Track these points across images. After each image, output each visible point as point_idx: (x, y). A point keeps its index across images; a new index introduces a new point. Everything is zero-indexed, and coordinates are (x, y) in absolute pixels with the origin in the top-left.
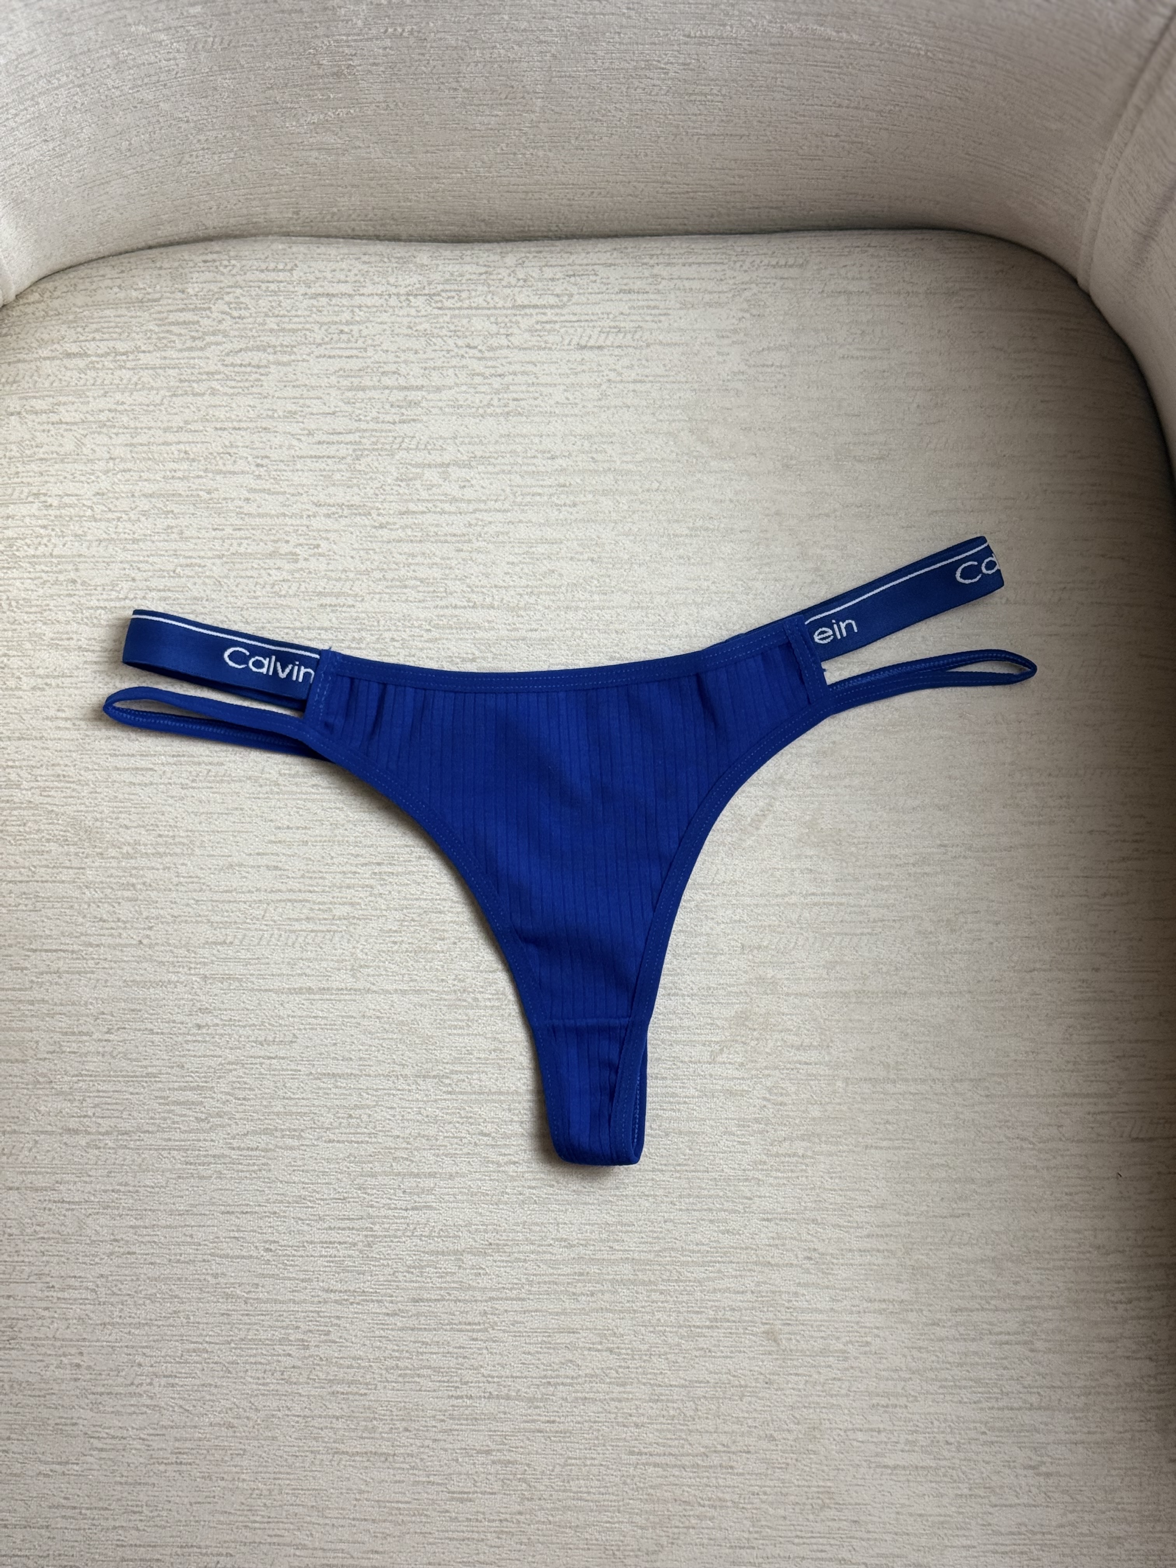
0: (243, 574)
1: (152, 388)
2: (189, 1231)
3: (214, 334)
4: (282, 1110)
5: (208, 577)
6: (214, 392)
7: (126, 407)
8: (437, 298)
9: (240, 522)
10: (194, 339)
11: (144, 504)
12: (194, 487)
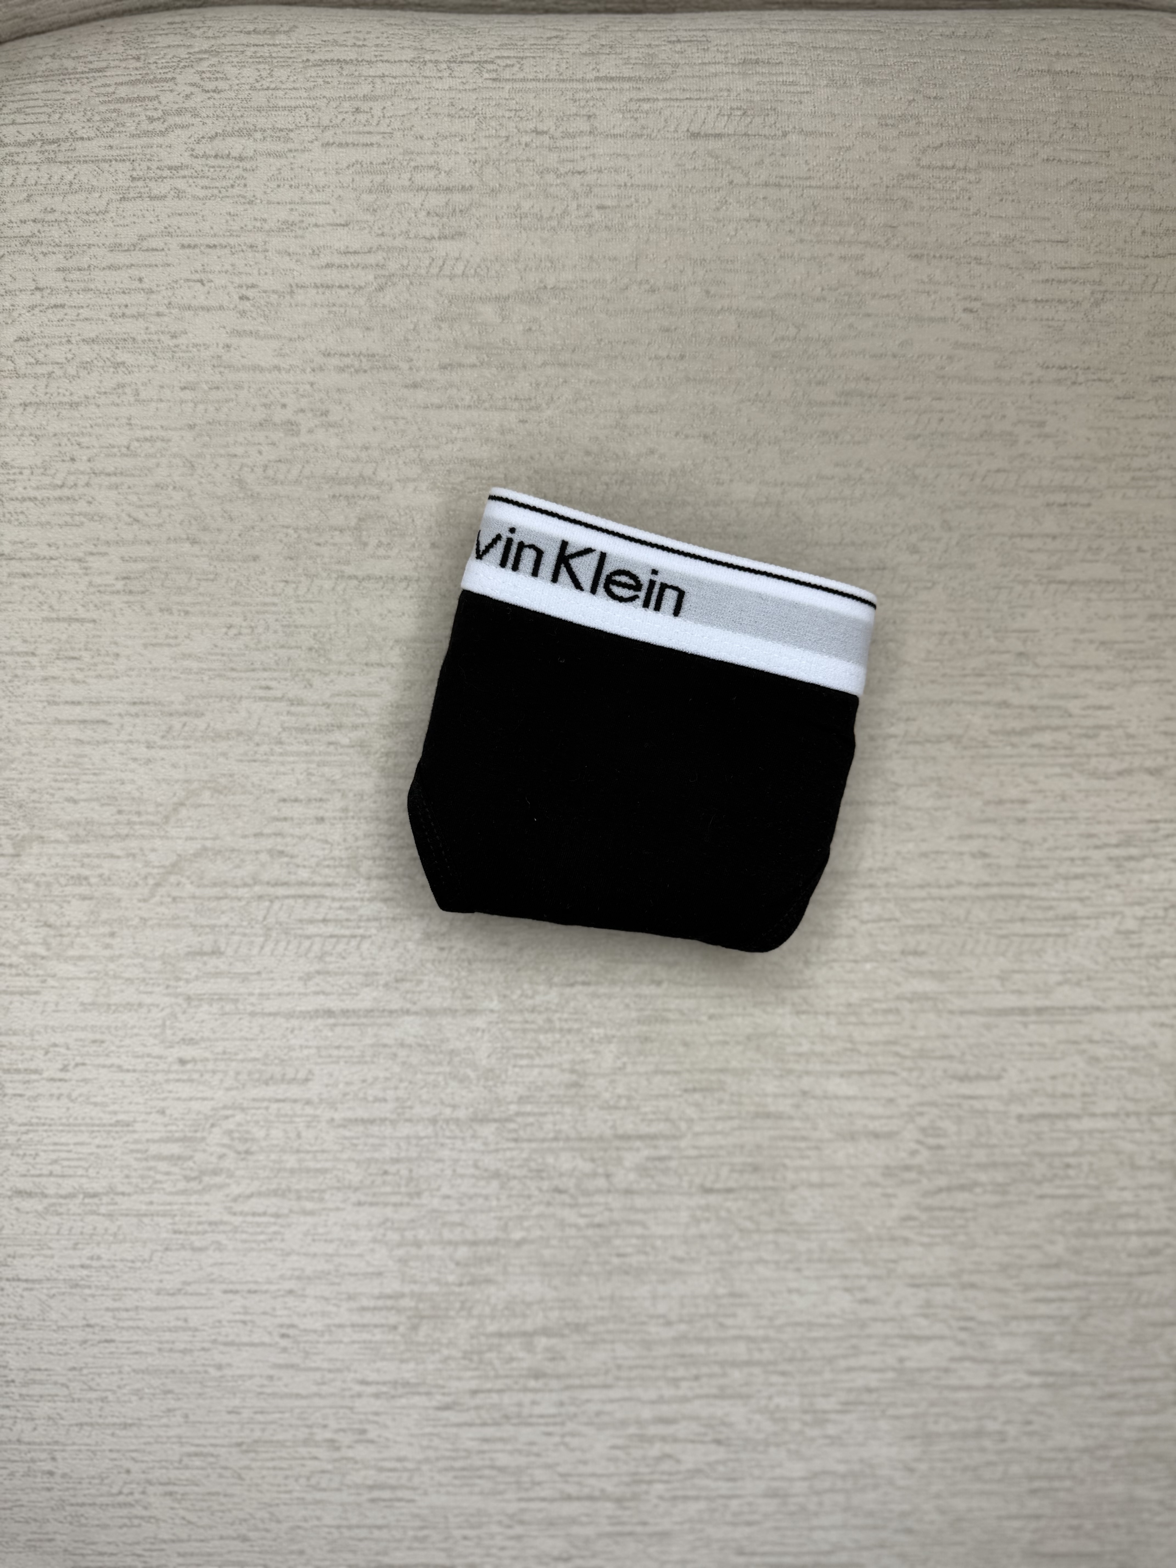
0: (222, 451)
1: (93, 189)
2: (182, 1313)
3: (179, 112)
4: (296, 1166)
5: (175, 456)
6: (179, 194)
7: (56, 215)
8: (491, 67)
9: (217, 378)
10: (151, 120)
11: (86, 353)
12: (153, 328)
